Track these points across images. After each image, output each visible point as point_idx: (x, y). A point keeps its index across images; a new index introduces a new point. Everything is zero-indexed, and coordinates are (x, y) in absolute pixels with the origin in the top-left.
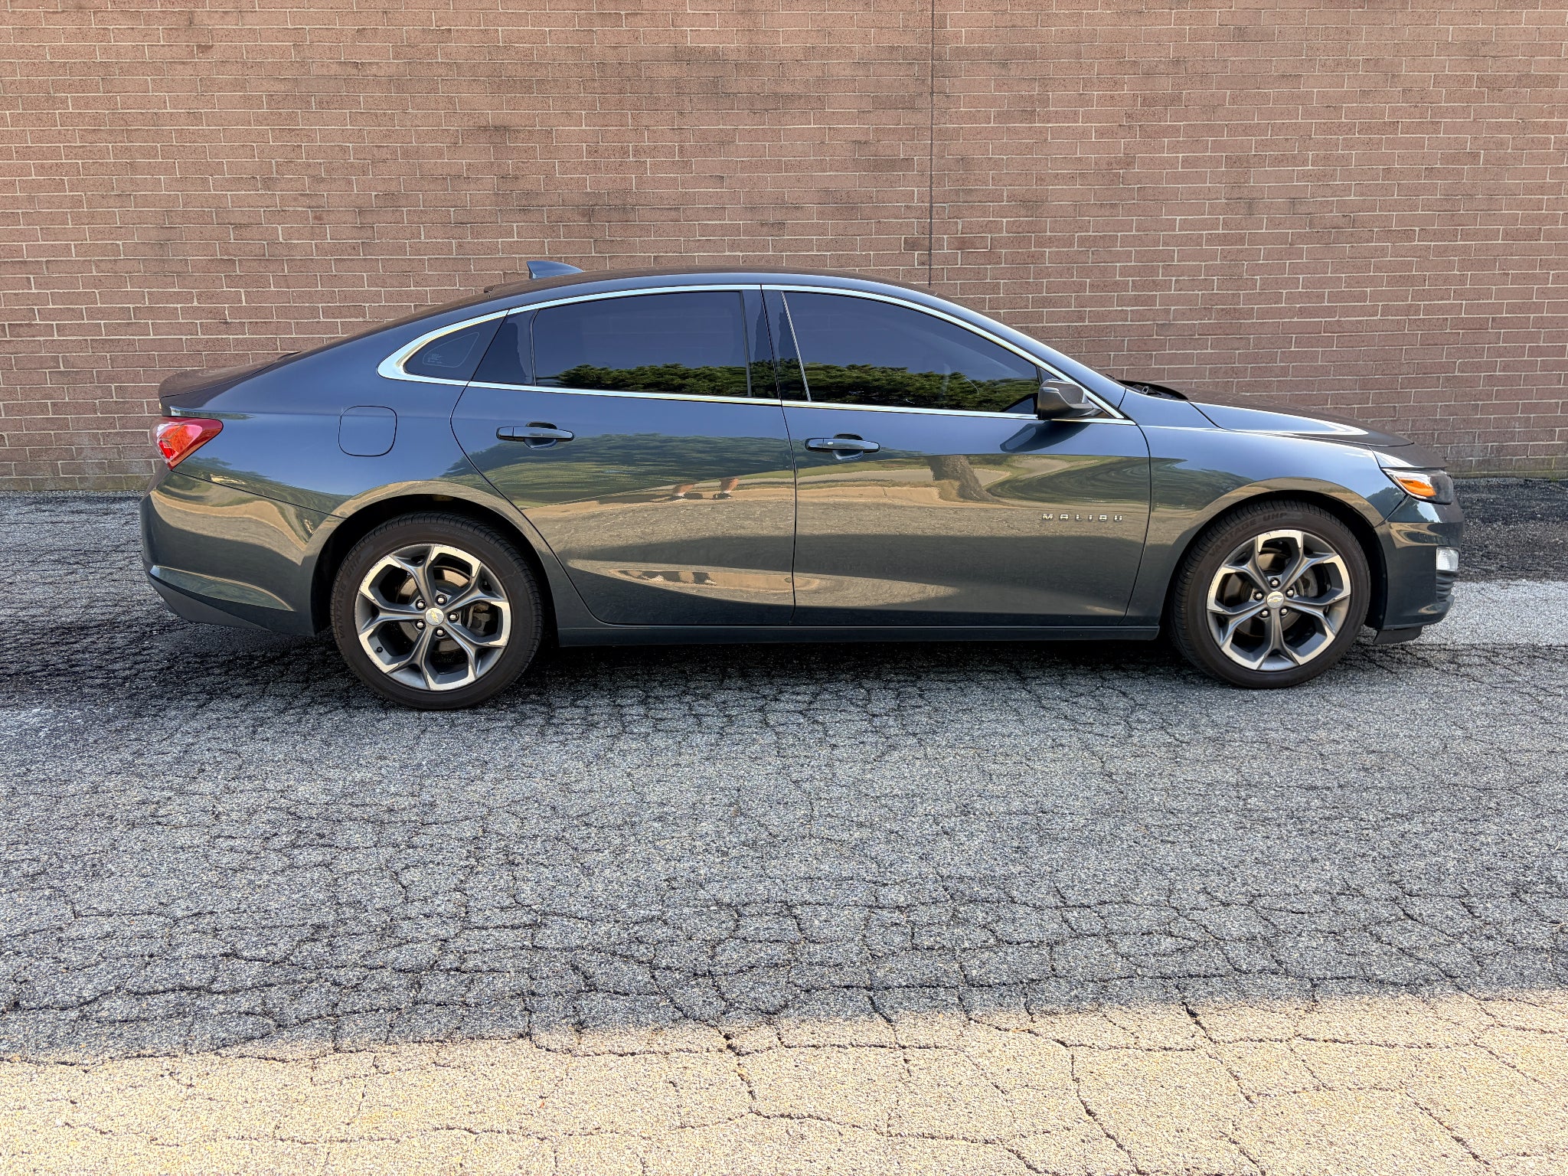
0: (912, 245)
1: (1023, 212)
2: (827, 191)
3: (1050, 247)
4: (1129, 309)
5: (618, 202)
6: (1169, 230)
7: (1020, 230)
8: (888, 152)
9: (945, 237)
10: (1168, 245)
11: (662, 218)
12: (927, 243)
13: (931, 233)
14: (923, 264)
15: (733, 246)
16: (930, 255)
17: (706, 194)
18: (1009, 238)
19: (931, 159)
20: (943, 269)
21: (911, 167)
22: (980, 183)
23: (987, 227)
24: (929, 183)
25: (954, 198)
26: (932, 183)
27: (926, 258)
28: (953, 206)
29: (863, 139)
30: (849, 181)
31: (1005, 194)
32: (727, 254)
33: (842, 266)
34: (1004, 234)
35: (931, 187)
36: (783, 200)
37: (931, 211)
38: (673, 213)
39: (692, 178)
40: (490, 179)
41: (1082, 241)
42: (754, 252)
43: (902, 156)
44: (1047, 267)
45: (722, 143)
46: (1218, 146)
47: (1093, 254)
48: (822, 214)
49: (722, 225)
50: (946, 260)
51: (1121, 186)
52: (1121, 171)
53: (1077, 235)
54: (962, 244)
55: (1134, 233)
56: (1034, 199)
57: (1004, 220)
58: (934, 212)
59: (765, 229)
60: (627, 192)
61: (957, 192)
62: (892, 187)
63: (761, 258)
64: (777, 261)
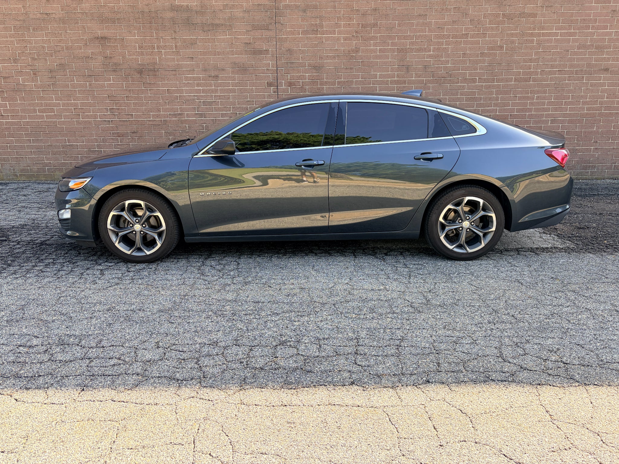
0: (270, 85)
1: (314, 71)
2: (235, 63)
3: (326, 86)
5: (152, 68)
6: (375, 78)
7: (314, 79)
8: (259, 47)
9: (283, 81)
10: (374, 84)
11: (170, 74)
12: (276, 84)
13: (277, 80)
14: (275, 92)
15: (198, 85)
16: (277, 88)
17: (187, 64)
18: (309, 82)
19: (276, 50)
20: (283, 94)
21: (268, 53)
22: (296, 60)
23: (299, 77)
24: (275, 60)
25: (286, 66)
26: (277, 60)
27: (276, 90)
28: (286, 69)
29: (248, 42)
30: (244, 59)
31: (307, 64)
32: (196, 88)
33: (242, 93)
34: (307, 80)
36: (217, 67)
38: (174, 72)
39: (181, 58)
40: (100, 58)
41: (339, 83)
42: (206, 87)
43: (264, 49)
45: (192, 44)
46: (393, 44)
47: (343, 88)
48: (233, 72)
49: (193, 77)
50: (284, 90)
51: (354, 60)
52: (354, 54)
53: (337, 80)
54: (290, 84)
55: (360, 79)
56: (319, 66)
57: (307, 74)
58: (278, 72)
59: (211, 78)
60: (155, 63)
61: (287, 63)
62: (261, 61)
63: (209, 90)
64: (216, 91)
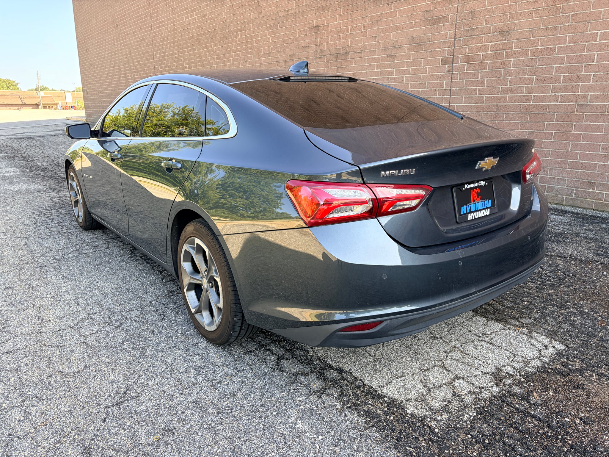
0: (445, 62)
1: (500, 38)
2: (412, 38)
3: (514, 58)
4: (559, 94)
6: (592, 41)
7: (498, 49)
8: (438, 14)
9: (460, 56)
10: (590, 51)
11: (357, 57)
12: (451, 60)
13: (453, 55)
14: (449, 71)
15: (378, 67)
16: (452, 66)
17: (370, 44)
18: (492, 54)
19: (457, 15)
20: (458, 73)
21: (447, 21)
22: (479, 24)
23: (480, 49)
24: (454, 28)
25: (466, 34)
26: (456, 27)
27: (451, 68)
28: (464, 39)
29: (428, 9)
30: (420, 31)
31: (491, 29)
32: (376, 70)
33: (415, 74)
34: (489, 52)
35: (455, 30)
36: (396, 44)
37: (454, 42)
38: (360, 54)
39: (367, 38)
41: (533, 52)
42: (384, 69)
43: (444, 15)
44: (511, 70)
45: (377, 21)
47: (539, 60)
48: (409, 50)
49: (374, 58)
50: (461, 68)
51: (561, 15)
52: (561, 5)
53: (530, 49)
54: (468, 60)
55: (567, 44)
56: (507, 30)
57: (490, 44)
58: (456, 43)
59: (388, 58)
60: (347, 47)
61: (467, 30)
62: (438, 32)
63: (386, 72)
64: (392, 73)
